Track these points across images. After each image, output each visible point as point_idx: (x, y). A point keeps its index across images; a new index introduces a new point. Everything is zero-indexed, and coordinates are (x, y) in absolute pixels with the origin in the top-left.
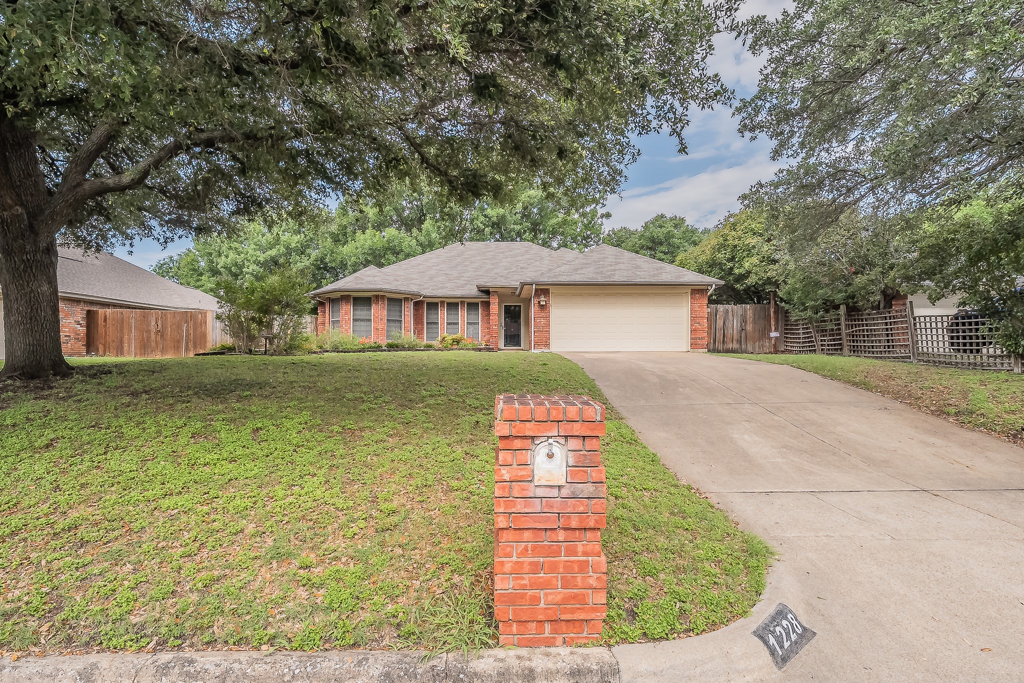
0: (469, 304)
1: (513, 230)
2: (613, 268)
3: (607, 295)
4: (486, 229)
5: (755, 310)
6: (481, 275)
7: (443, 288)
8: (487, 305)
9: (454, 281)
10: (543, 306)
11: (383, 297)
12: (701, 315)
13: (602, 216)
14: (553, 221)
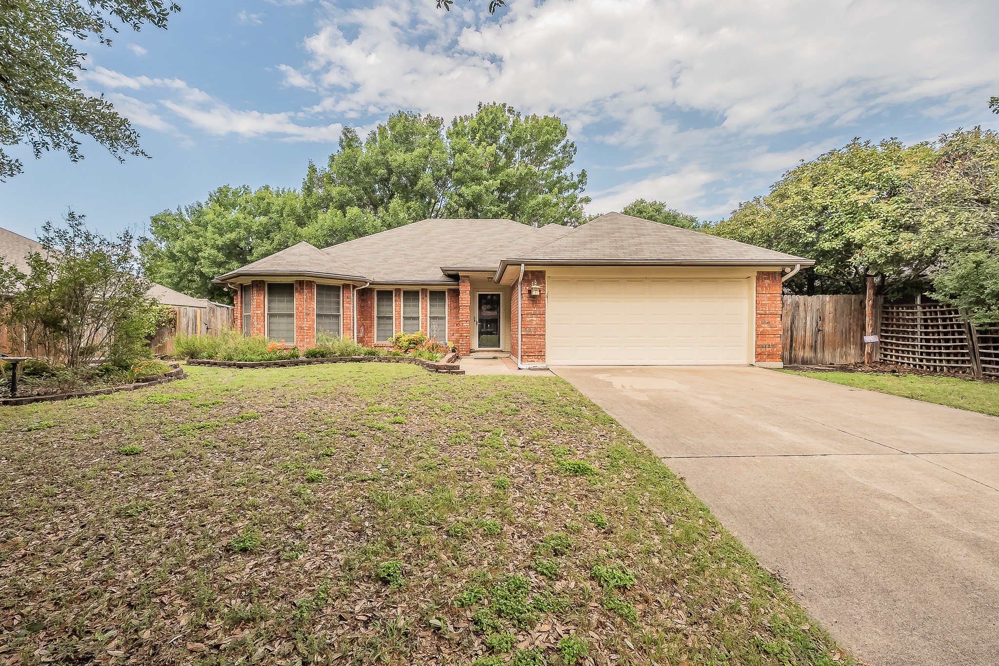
0: (432, 293)
1: (490, 211)
2: (637, 241)
3: (630, 280)
4: (461, 209)
5: (837, 302)
6: (449, 257)
7: (399, 272)
8: (456, 293)
9: (415, 263)
10: (535, 297)
11: (310, 284)
12: (773, 310)
13: (582, 201)
14: (533, 202)
